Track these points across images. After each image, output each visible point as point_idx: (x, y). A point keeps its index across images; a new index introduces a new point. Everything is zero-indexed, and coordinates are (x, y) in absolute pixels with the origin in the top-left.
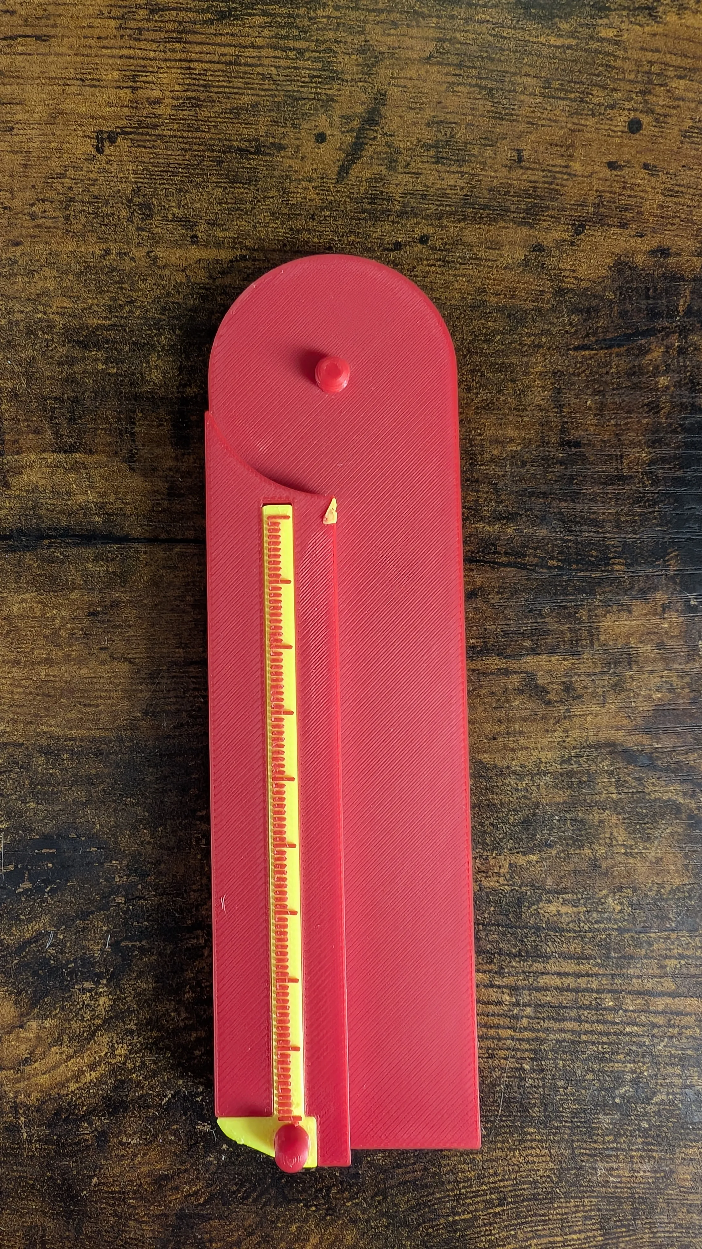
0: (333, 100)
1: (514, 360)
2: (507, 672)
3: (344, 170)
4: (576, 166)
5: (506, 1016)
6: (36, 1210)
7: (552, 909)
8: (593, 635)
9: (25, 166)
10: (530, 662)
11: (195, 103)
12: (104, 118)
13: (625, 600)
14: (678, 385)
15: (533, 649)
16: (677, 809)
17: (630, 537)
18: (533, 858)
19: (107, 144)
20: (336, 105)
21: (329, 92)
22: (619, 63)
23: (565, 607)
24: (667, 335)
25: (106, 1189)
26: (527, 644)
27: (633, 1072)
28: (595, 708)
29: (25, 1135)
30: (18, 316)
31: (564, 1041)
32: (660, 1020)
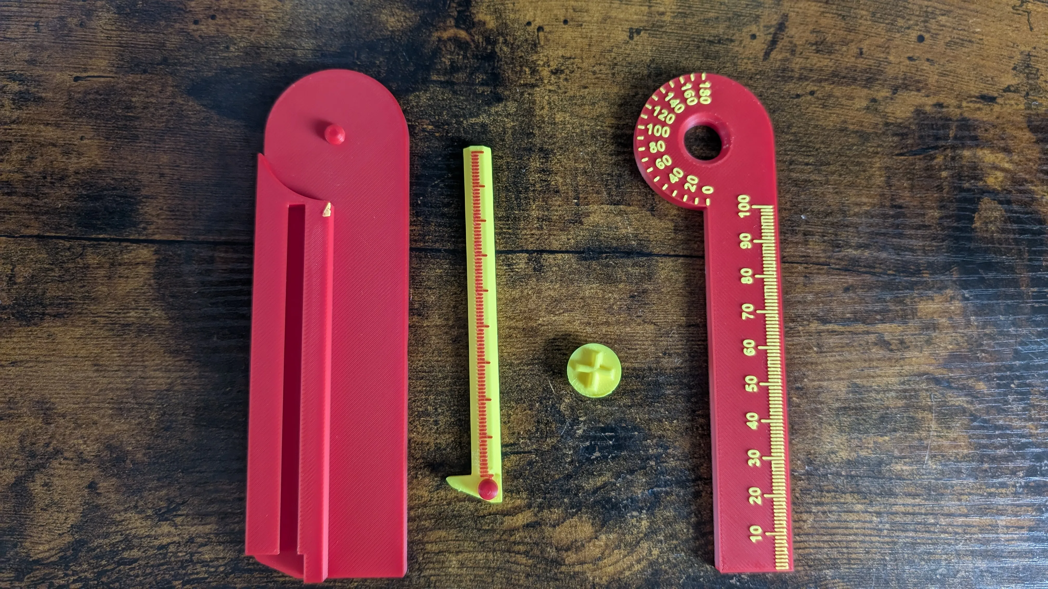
0: (759, 17)
1: (864, 160)
2: (868, 333)
3: (767, 55)
4: (891, 58)
5: (875, 529)
7: (898, 467)
8: (914, 313)
9: (589, 45)
10: (880, 327)
11: (684, 15)
12: (633, 21)
13: (930, 293)
14: (952, 176)
15: (881, 320)
16: (964, 411)
17: (931, 259)
18: (887, 438)
19: (635, 35)
20: (761, 20)
21: (757, 13)
22: (910, 6)
23: (897, 297)
24: (945, 150)
26: (878, 317)
27: (946, 560)
28: (917, 354)
30: (586, 128)
31: (907, 543)
32: (960, 530)
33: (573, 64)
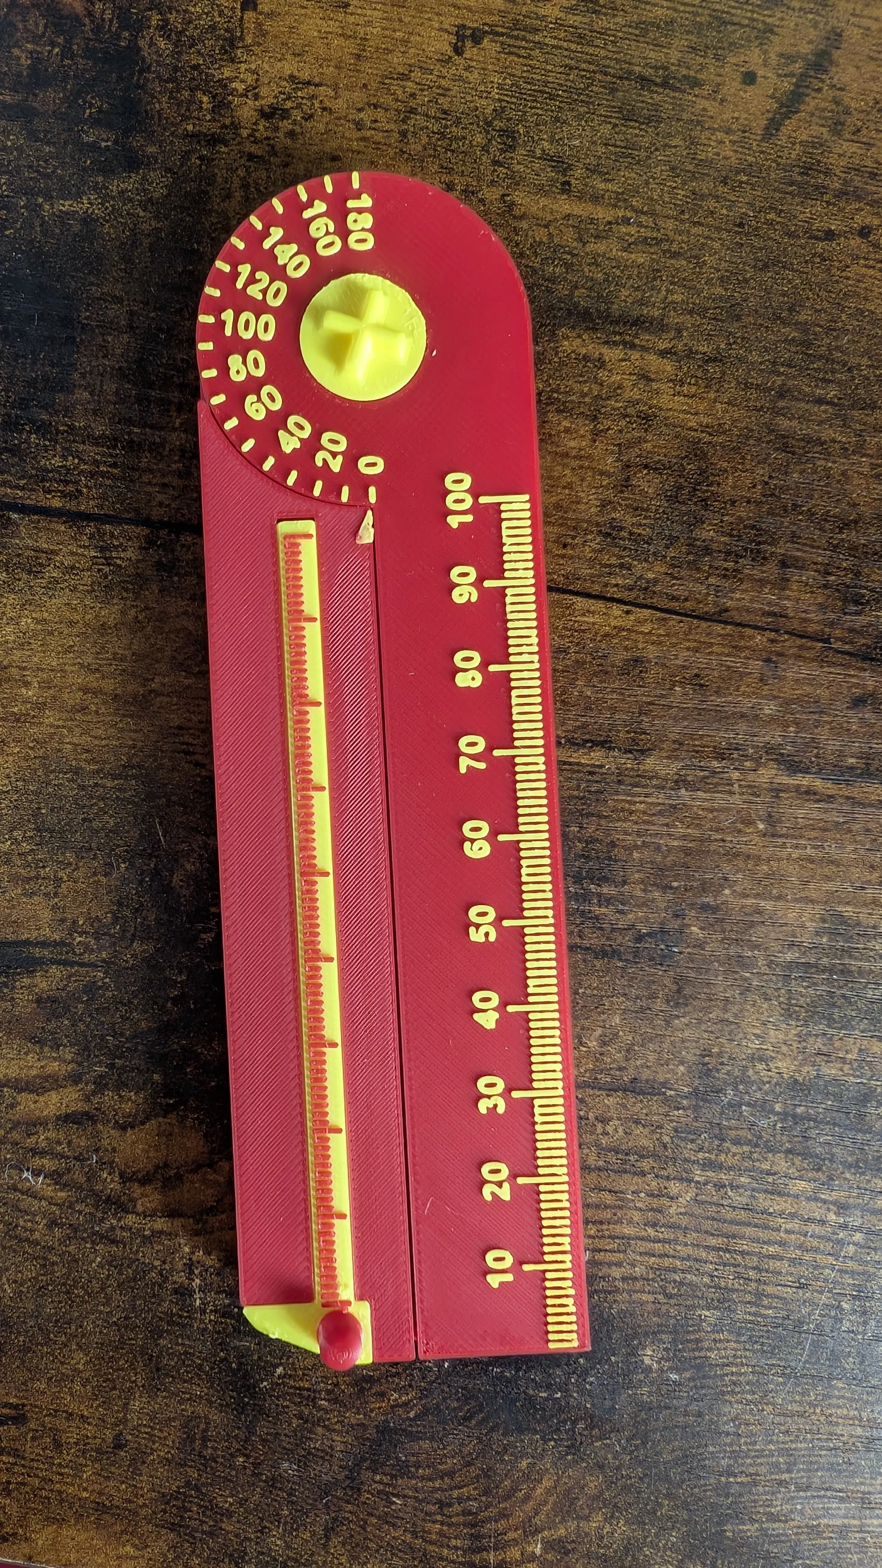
0: (772, 31)
3: (773, 126)
5: (829, 1240)
6: (201, 1397)
9: (358, 57)
12: (469, 9)
19: (469, 44)
20: (775, 39)
21: (769, 20)
25: (292, 1383)
29: (198, 1302)
33: (313, 97)
